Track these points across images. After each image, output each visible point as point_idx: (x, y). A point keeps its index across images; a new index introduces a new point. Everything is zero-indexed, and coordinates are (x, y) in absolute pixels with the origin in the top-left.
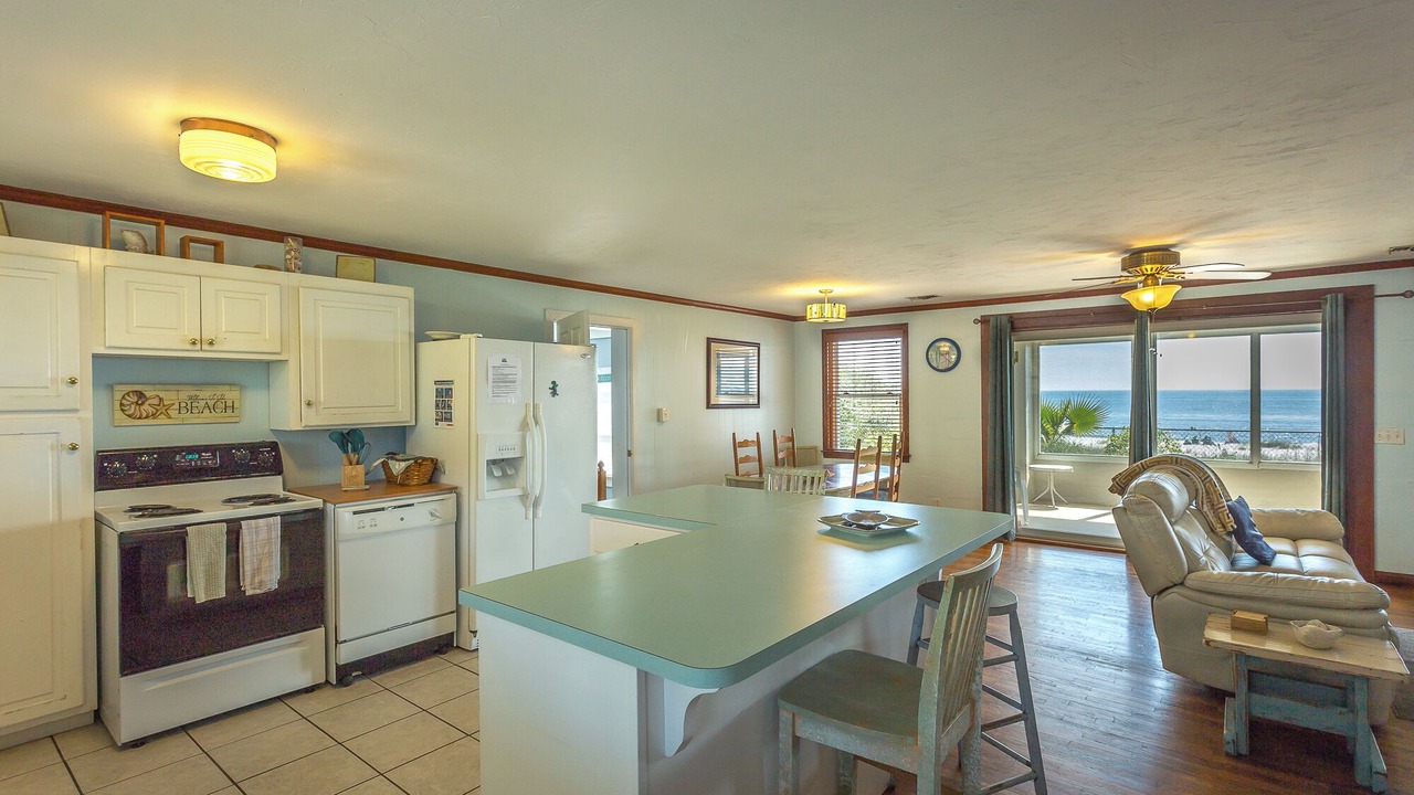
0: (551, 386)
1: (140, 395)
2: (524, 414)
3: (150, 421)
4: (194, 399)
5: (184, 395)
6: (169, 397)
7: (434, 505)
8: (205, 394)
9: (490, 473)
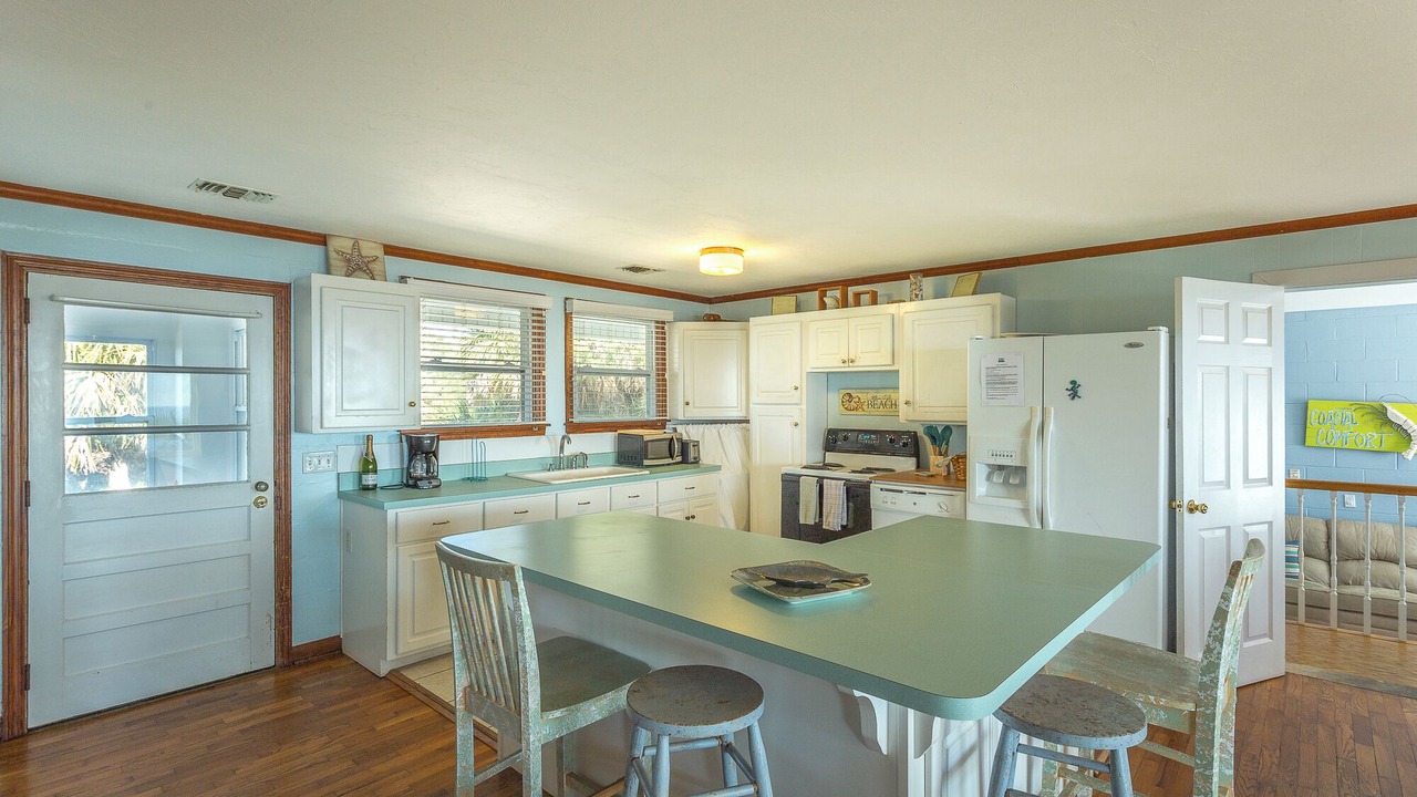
0: (1070, 386)
1: (850, 395)
2: (1028, 418)
3: (854, 412)
4: (875, 398)
5: (870, 396)
6: (863, 397)
7: (943, 499)
8: (880, 395)
9: (989, 478)
